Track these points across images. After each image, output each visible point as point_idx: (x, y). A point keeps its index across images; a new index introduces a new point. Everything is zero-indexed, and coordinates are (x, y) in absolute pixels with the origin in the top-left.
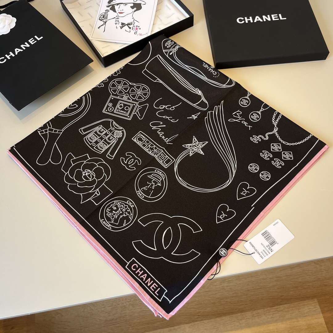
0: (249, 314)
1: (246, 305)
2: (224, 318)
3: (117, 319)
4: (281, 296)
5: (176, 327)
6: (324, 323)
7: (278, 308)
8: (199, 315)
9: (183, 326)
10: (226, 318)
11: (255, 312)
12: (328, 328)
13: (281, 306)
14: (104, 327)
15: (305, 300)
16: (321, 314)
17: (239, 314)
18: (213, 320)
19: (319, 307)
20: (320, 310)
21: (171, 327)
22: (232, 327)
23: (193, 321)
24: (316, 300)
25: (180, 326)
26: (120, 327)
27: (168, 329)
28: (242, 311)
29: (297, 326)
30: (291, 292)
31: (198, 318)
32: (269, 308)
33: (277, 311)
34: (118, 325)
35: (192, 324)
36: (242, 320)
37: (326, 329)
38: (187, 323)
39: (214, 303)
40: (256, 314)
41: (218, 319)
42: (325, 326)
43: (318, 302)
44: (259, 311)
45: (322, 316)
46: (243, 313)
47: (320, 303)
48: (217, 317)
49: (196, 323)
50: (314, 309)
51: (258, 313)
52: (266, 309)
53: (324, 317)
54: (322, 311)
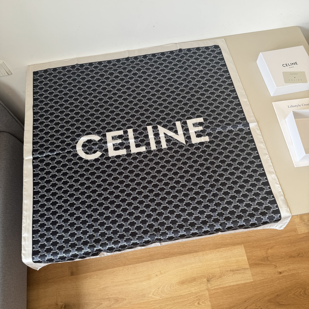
0: (200, 253)
1: (199, 248)
2: (185, 255)
3: (119, 256)
4: (222, 243)
5: (156, 261)
6: (247, 259)
7: (218, 250)
8: (169, 254)
9: (160, 260)
10: (187, 256)
11: (204, 252)
12: (249, 262)
13: (221, 249)
14: (111, 260)
15: (236, 245)
16: (245, 254)
17: (195, 253)
18: (178, 257)
19: (244, 249)
20: (244, 251)
21: (152, 261)
22: (190, 261)
23: (167, 257)
24: (243, 245)
25: (158, 260)
26: (121, 260)
27: (150, 262)
28: (197, 252)
29: (230, 261)
30: (228, 241)
31: (169, 255)
32: (213, 250)
33: (218, 251)
34: (119, 259)
35: (166, 259)
36: (196, 257)
37: (248, 263)
38: (162, 259)
39: (180, 247)
40: (205, 253)
41: (181, 256)
42: (247, 261)
43: (244, 246)
44: (207, 252)
45: (246, 255)
46: (197, 253)
47: (245, 247)
48: (181, 255)
49: (168, 258)
50: (241, 251)
51: (207, 253)
52: (211, 251)
53: (247, 256)
54: (246, 252)
